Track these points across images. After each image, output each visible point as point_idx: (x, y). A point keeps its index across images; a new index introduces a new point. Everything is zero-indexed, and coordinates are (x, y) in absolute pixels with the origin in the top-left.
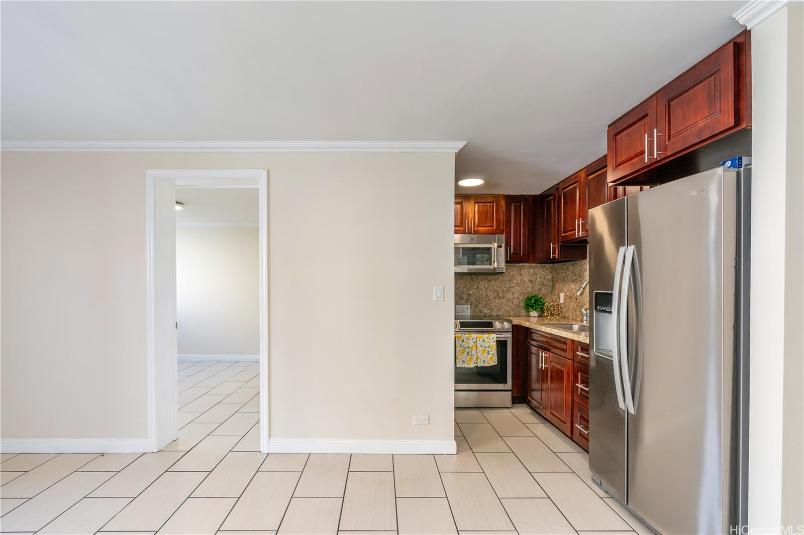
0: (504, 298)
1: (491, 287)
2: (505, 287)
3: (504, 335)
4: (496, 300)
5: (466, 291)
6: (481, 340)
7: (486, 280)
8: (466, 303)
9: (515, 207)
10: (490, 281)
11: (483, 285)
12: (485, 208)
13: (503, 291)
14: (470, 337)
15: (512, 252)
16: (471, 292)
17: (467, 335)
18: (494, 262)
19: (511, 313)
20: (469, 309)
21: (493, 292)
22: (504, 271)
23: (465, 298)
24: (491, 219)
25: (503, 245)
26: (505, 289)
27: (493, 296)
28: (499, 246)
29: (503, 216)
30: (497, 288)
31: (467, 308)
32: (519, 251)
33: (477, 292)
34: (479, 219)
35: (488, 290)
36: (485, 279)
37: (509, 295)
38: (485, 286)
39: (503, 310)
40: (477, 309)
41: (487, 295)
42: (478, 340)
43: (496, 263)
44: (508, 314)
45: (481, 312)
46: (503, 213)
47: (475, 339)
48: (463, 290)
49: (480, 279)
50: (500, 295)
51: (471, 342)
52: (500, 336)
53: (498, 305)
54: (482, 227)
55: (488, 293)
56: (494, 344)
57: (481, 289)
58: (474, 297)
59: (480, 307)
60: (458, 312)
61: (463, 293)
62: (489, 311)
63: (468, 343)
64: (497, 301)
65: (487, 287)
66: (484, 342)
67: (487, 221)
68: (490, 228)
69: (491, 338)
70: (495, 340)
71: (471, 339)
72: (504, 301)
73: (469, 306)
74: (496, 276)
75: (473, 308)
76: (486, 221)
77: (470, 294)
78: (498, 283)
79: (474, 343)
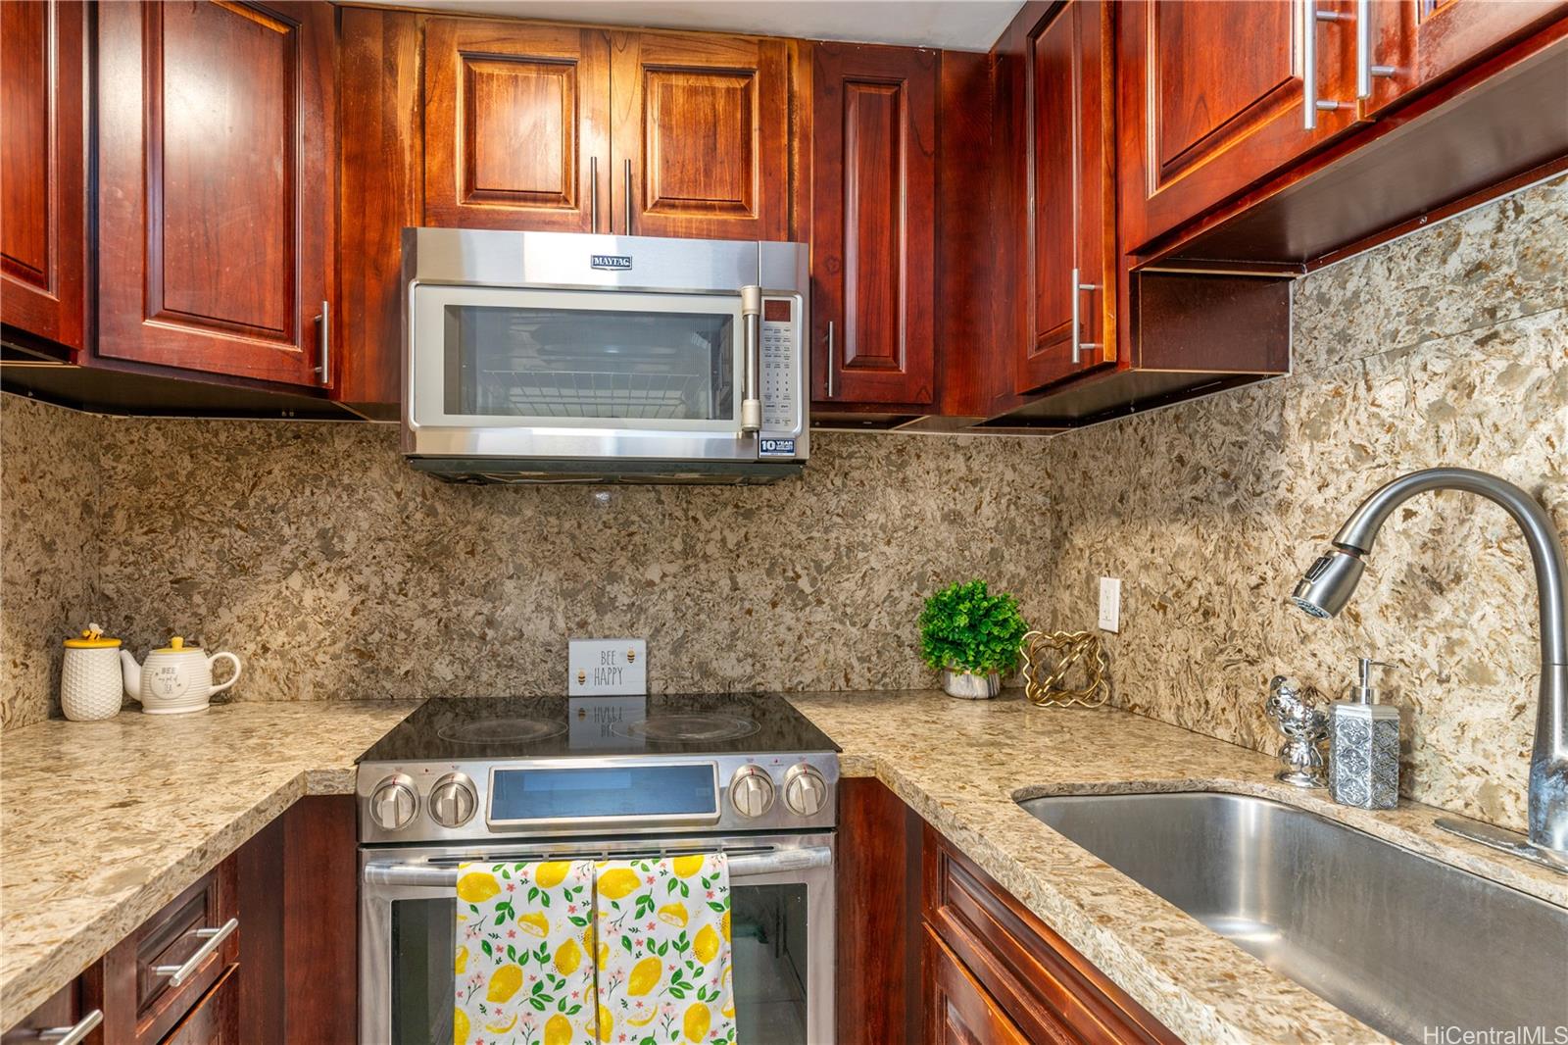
0: (820, 602)
1: (756, 544)
2: (826, 549)
3: (791, 851)
4: (778, 610)
5: (630, 569)
6: (629, 905)
7: (730, 509)
8: (630, 629)
9: (868, 109)
10: (748, 515)
11: (716, 535)
12: (704, 102)
13: (818, 565)
14: (553, 882)
15: (851, 354)
16: (653, 573)
17: (532, 869)
18: (745, 396)
19: (855, 679)
20: (641, 660)
21: (769, 573)
22: (804, 453)
23: (623, 600)
24: (738, 165)
25: (798, 305)
26: (827, 558)
27: (768, 594)
28: (778, 310)
29: (804, 154)
30: (787, 552)
31: (631, 658)
32: (887, 352)
33: (687, 568)
34: (667, 164)
35: (742, 561)
36: (725, 505)
37: (848, 587)
38: (724, 540)
39: (816, 661)
40: (685, 659)
41: (735, 588)
42: (603, 903)
43: (751, 403)
44: (842, 682)
45: (706, 672)
46: (805, 138)
47: (587, 895)
48: (611, 564)
49: (699, 501)
50: (804, 584)
51: (559, 911)
52: (755, 861)
53: (790, 638)
54: (686, 207)
55: (741, 578)
56: (713, 925)
57: (706, 558)
58: (670, 595)
59: (704, 646)
60: (582, 680)
61: (613, 578)
62: (749, 669)
63: (543, 924)
64: (789, 618)
65: (738, 544)
66: (649, 916)
67: (717, 171)
68: (731, 217)
69: (694, 883)
70: (721, 897)
71: (558, 896)
72: (820, 615)
73: (639, 646)
74: (782, 492)
75: (663, 655)
76: (708, 173)
77: (651, 584)
78: (793, 527)
79: (578, 921)
